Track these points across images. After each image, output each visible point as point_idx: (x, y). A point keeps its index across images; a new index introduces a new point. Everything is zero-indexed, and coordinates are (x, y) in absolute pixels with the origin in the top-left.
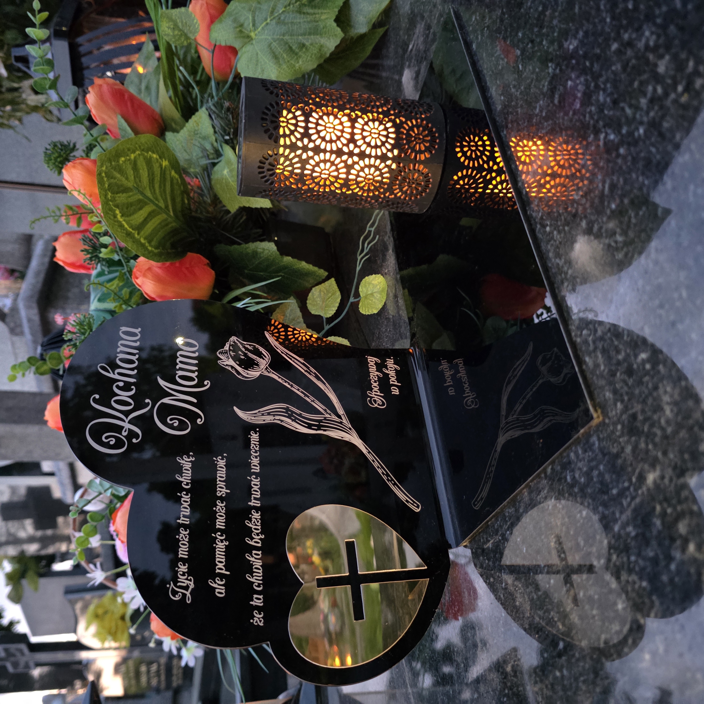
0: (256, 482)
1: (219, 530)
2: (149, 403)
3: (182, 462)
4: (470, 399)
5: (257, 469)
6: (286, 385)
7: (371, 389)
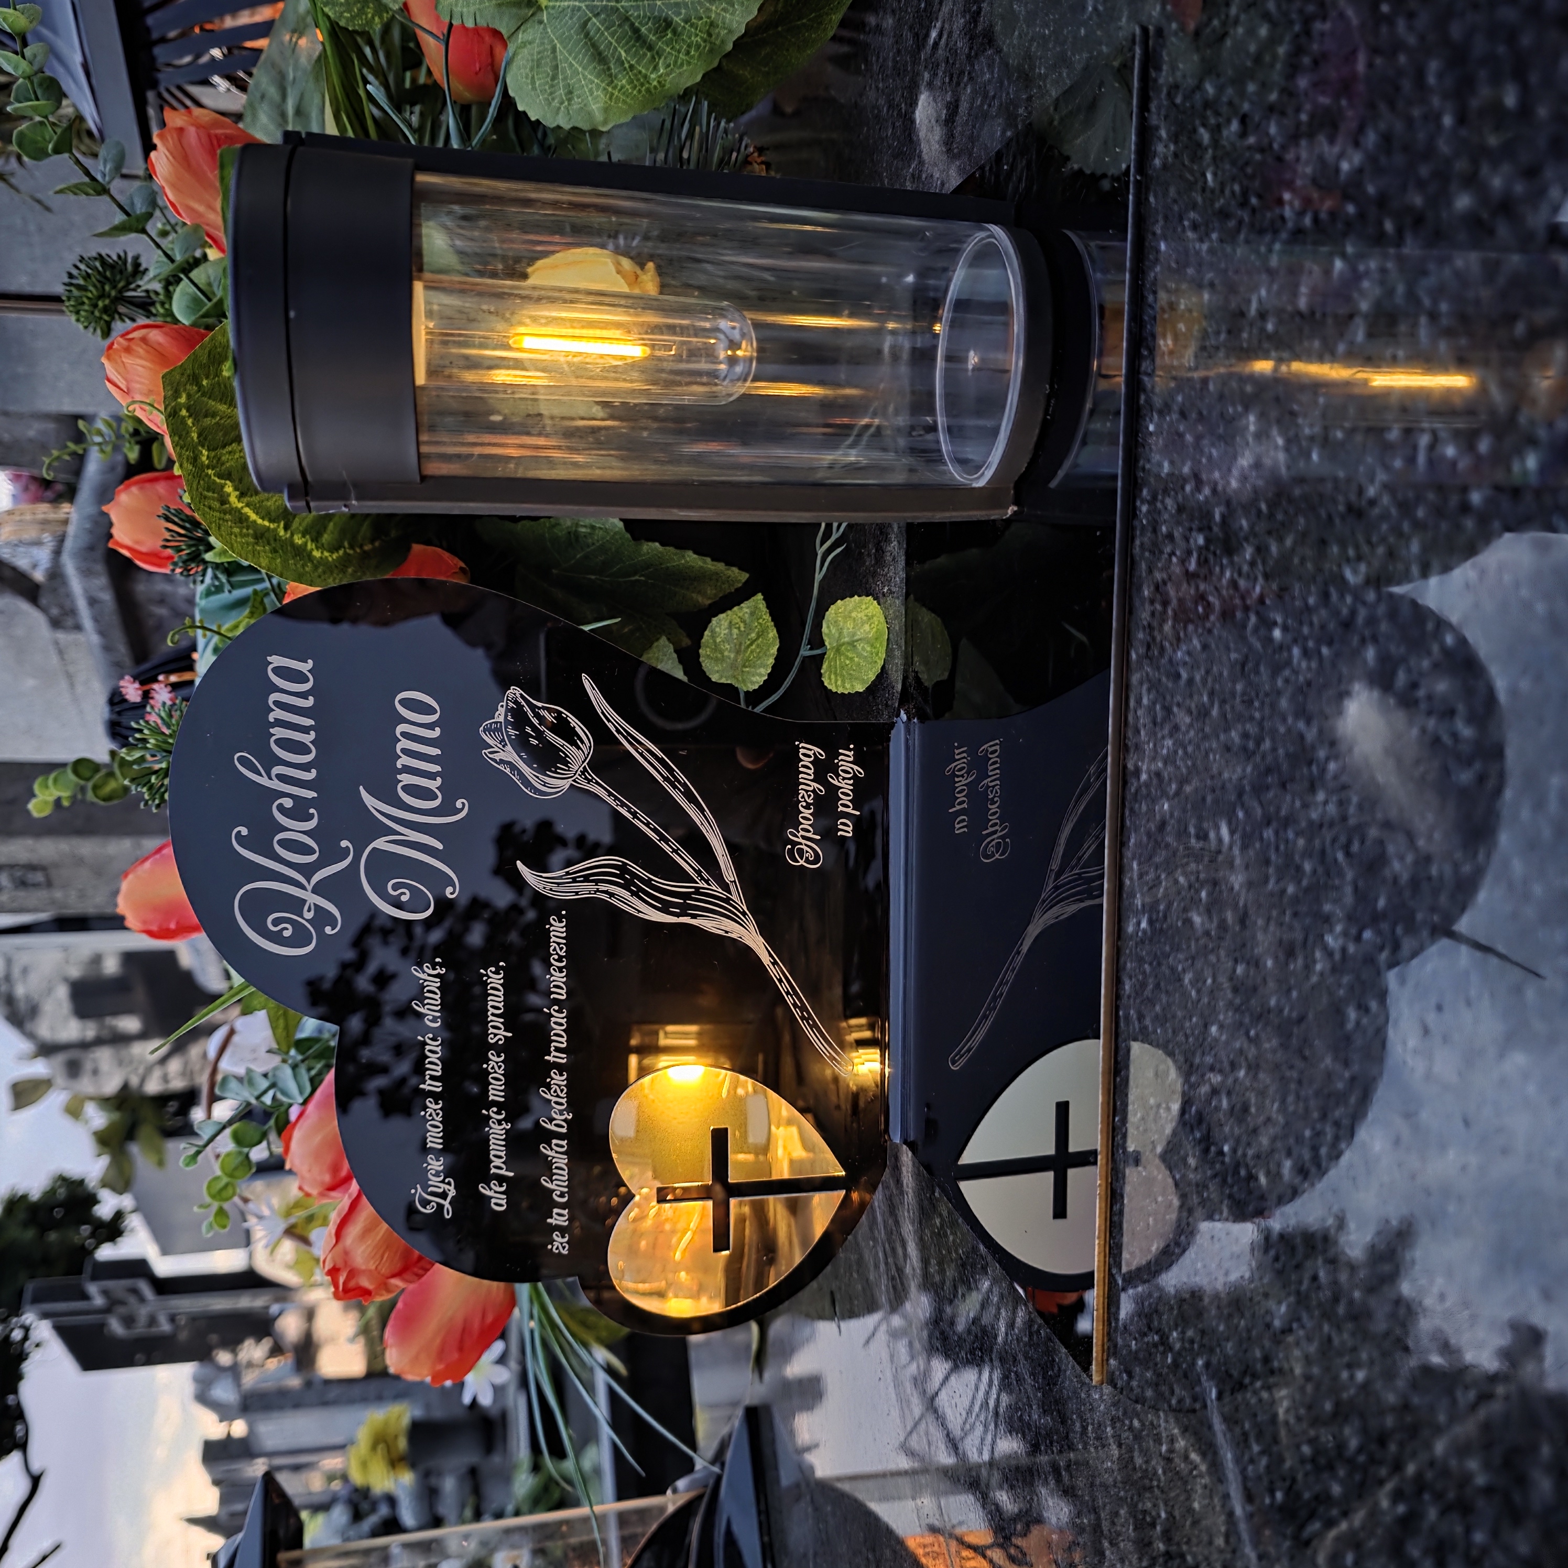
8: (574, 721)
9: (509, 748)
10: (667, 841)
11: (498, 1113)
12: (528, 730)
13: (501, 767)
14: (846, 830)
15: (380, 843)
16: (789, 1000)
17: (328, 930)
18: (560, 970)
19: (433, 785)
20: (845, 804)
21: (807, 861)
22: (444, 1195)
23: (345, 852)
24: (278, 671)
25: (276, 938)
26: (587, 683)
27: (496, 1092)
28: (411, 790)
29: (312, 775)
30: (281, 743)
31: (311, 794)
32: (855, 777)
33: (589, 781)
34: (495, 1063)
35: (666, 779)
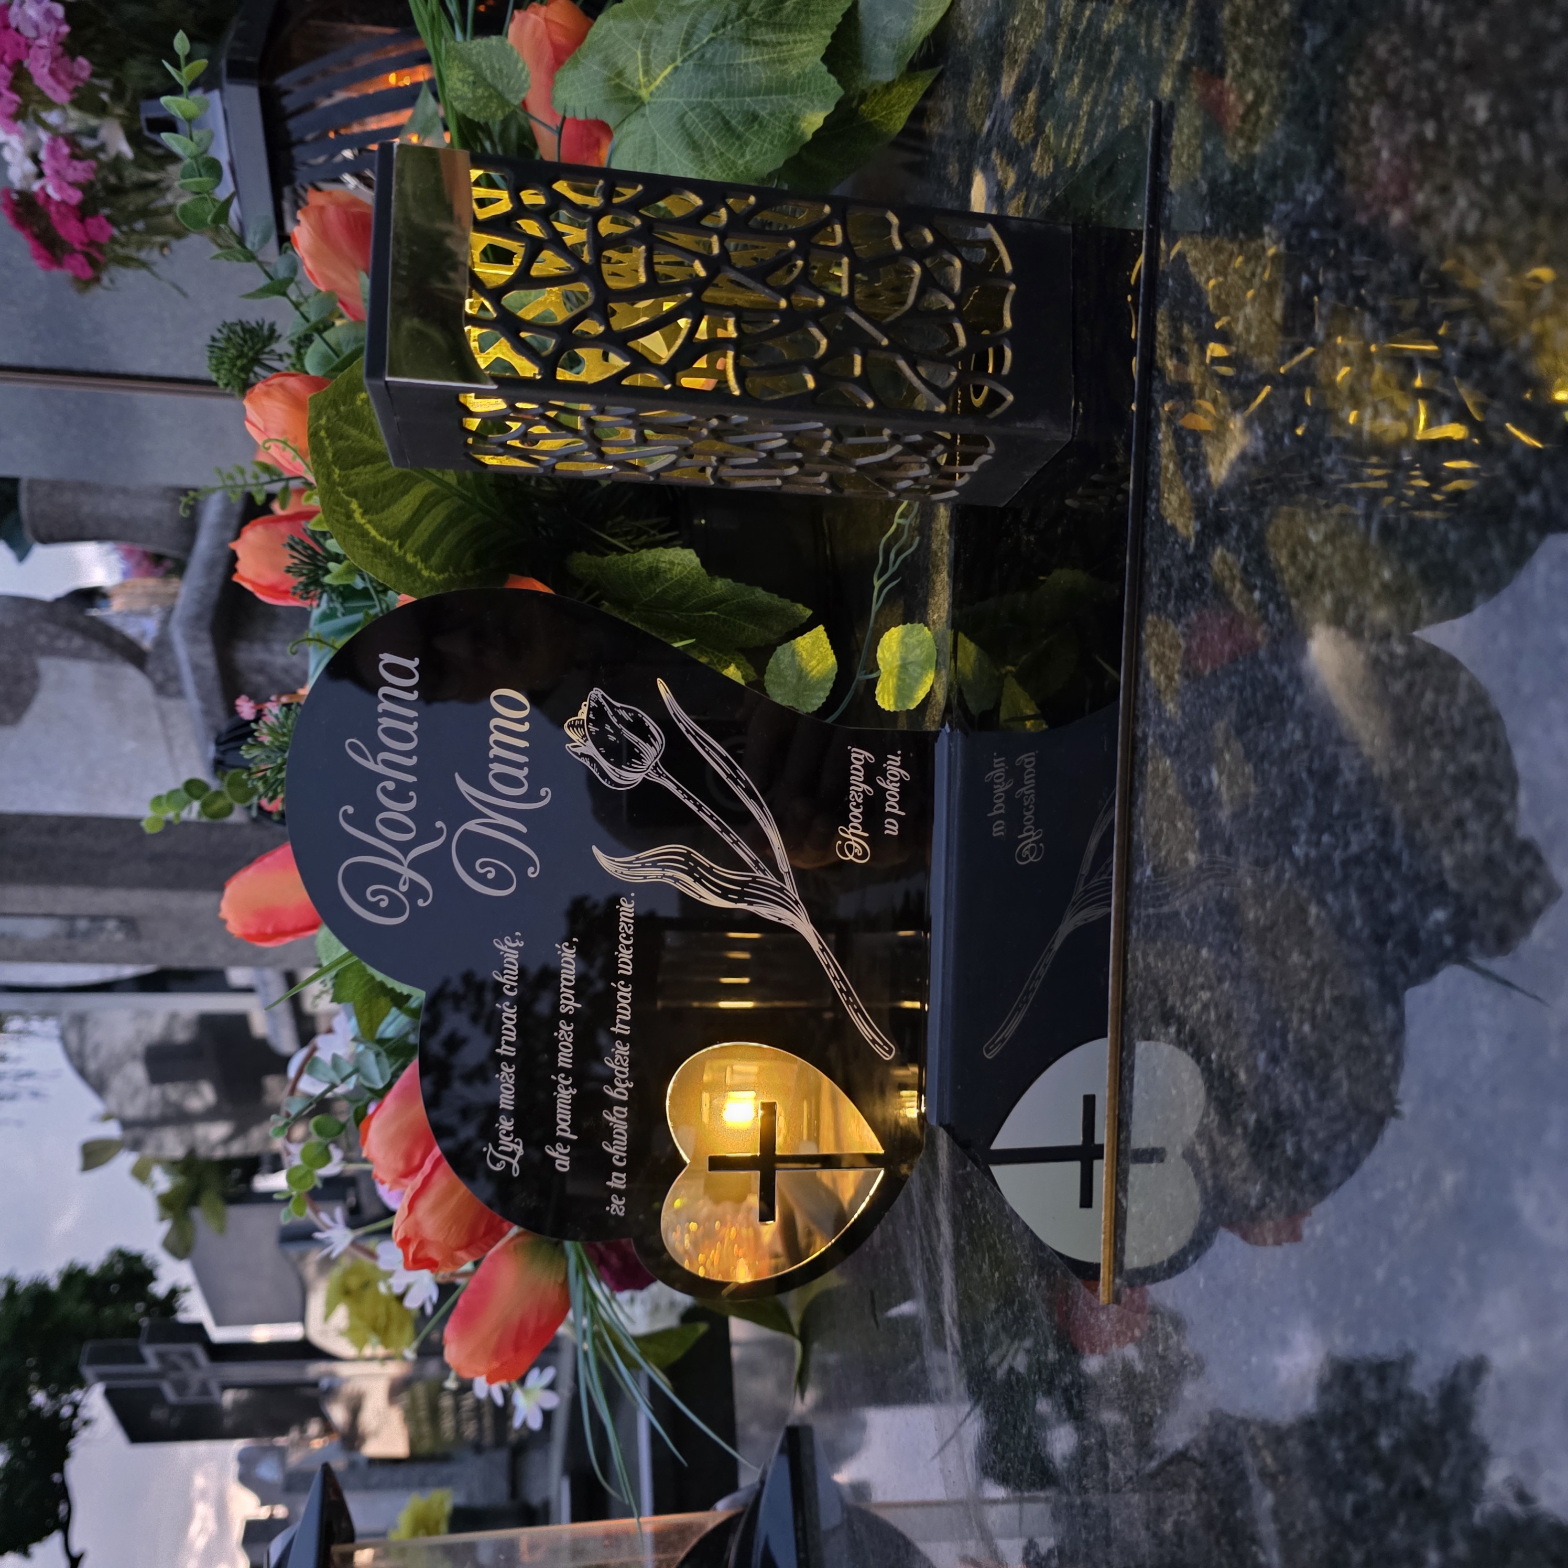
0: (624, 992)
1: (563, 1070)
2: (441, 829)
3: (502, 947)
4: (1029, 844)
5: (628, 970)
6: (690, 804)
7: (847, 823)
8: (649, 722)
9: (590, 742)
10: (728, 833)
11: (566, 1079)
12: (608, 727)
13: (582, 760)
14: (892, 829)
15: (472, 825)
16: (836, 985)
17: (421, 903)
18: (628, 947)
19: (521, 774)
20: (892, 804)
21: (856, 856)
22: (512, 1154)
23: (438, 833)
24: (389, 667)
25: (374, 908)
26: (662, 687)
27: (565, 1058)
28: (500, 778)
29: (413, 761)
30: (390, 732)
31: (411, 779)
32: (901, 780)
33: (660, 775)
34: (565, 1030)
35: (729, 776)
